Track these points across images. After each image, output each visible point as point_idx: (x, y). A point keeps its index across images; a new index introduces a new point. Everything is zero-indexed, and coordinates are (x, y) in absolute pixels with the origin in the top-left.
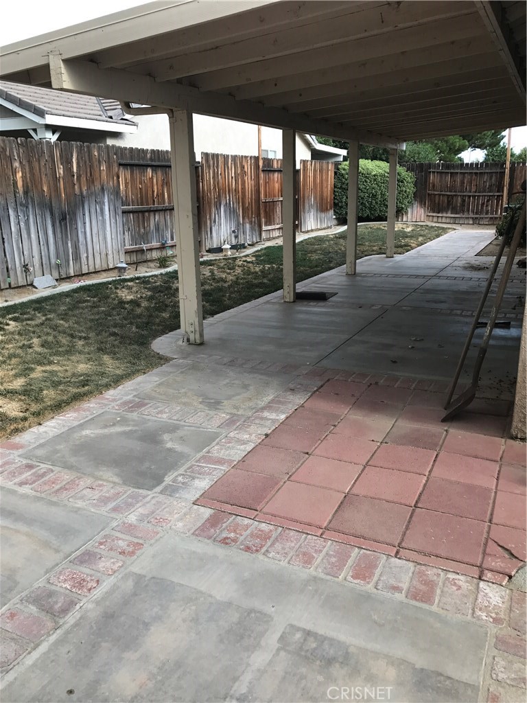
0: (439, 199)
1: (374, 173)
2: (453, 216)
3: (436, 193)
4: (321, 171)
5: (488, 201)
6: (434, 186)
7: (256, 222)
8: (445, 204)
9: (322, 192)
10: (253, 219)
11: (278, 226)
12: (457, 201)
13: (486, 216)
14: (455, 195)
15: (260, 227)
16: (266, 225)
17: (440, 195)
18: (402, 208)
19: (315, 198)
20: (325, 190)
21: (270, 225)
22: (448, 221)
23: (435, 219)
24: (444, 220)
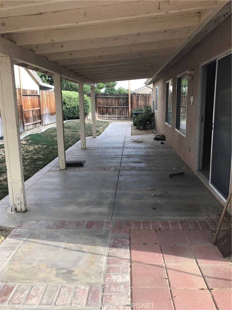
0: (103, 109)
1: (73, 97)
2: (109, 116)
3: (101, 106)
4: (49, 96)
5: (123, 110)
6: (100, 103)
7: (21, 122)
8: (105, 111)
9: (51, 106)
10: (20, 120)
11: (32, 123)
12: (110, 110)
13: (123, 116)
14: (109, 107)
15: (23, 124)
16: (26, 123)
17: (103, 107)
18: (87, 113)
19: (48, 109)
20: (52, 105)
21: (28, 123)
22: (107, 118)
23: (102, 118)
24: (105, 118)
